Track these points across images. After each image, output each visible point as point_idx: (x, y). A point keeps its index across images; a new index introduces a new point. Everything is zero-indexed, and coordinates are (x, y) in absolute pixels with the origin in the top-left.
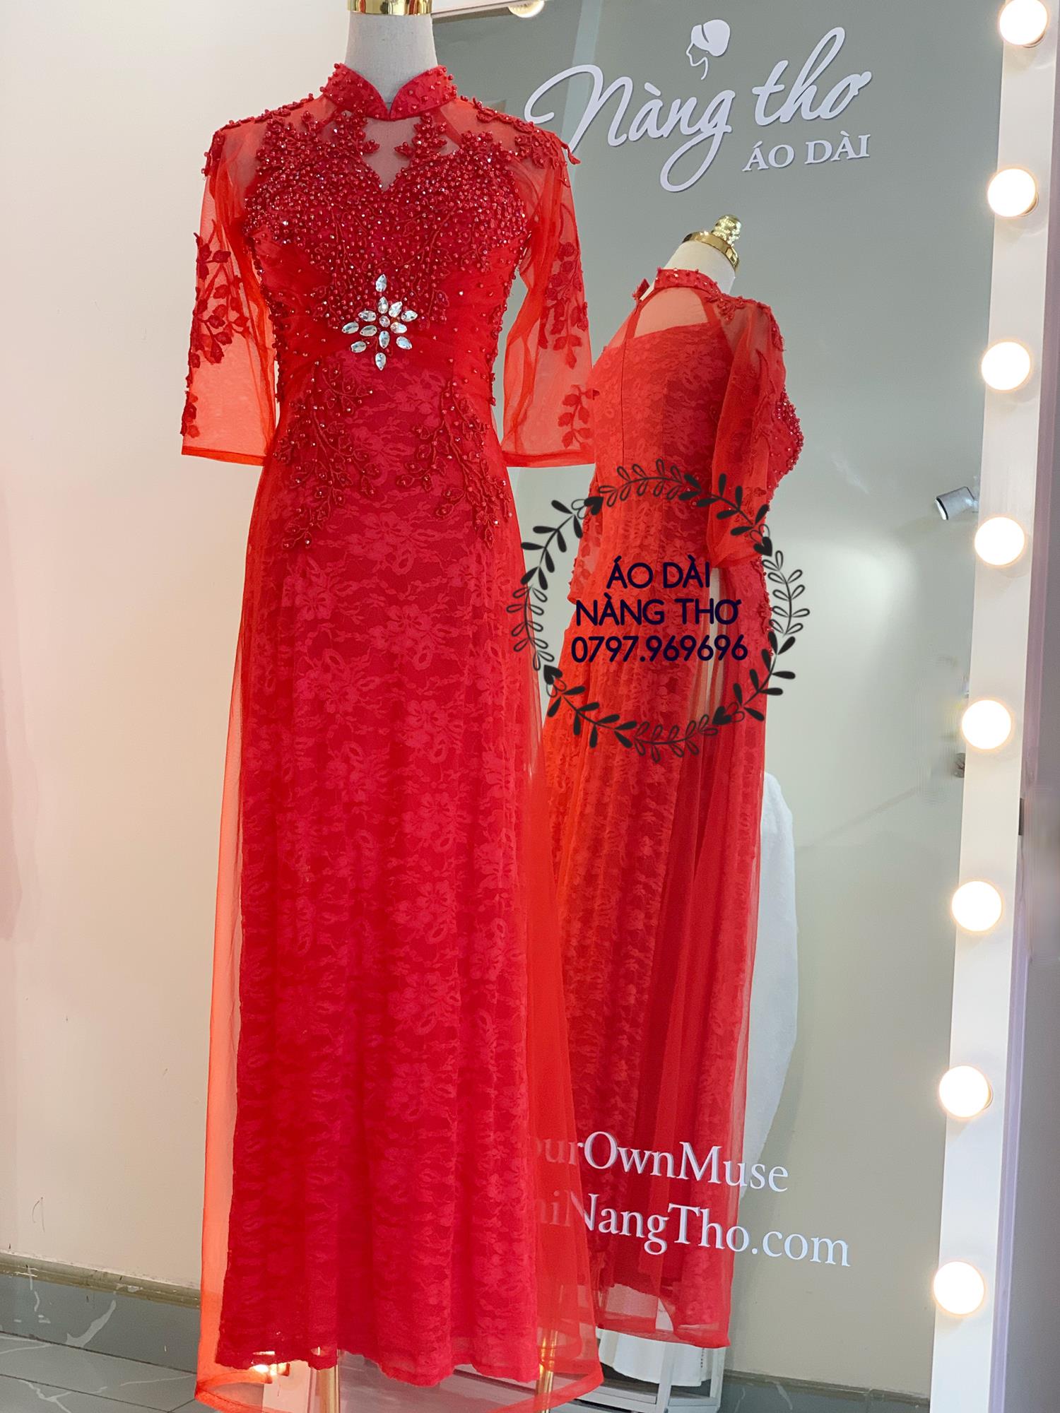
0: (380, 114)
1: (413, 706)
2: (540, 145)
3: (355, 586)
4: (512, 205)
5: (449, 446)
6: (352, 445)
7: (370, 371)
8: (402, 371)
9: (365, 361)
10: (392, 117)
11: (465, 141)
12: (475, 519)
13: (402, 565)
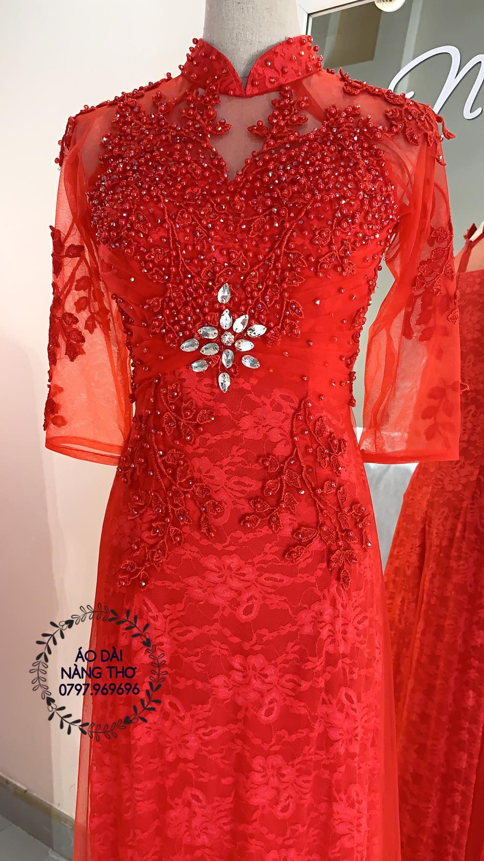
0: (234, 90)
1: (258, 762)
2: (414, 118)
3: (195, 631)
4: (381, 191)
5: (301, 478)
6: (192, 479)
7: (212, 394)
8: (250, 392)
9: (207, 381)
10: (248, 93)
11: (328, 116)
12: (329, 561)
13: (248, 611)
